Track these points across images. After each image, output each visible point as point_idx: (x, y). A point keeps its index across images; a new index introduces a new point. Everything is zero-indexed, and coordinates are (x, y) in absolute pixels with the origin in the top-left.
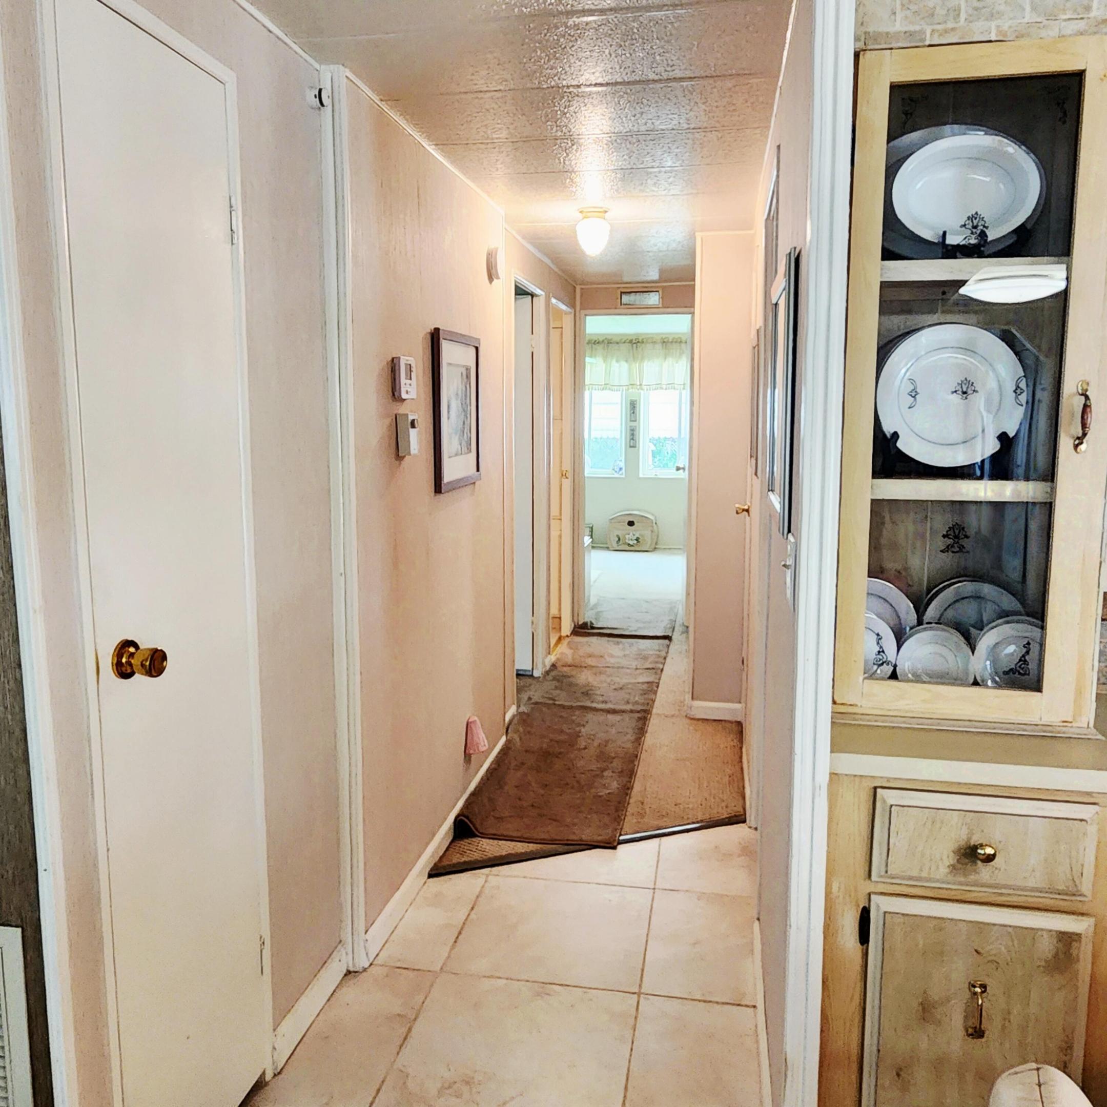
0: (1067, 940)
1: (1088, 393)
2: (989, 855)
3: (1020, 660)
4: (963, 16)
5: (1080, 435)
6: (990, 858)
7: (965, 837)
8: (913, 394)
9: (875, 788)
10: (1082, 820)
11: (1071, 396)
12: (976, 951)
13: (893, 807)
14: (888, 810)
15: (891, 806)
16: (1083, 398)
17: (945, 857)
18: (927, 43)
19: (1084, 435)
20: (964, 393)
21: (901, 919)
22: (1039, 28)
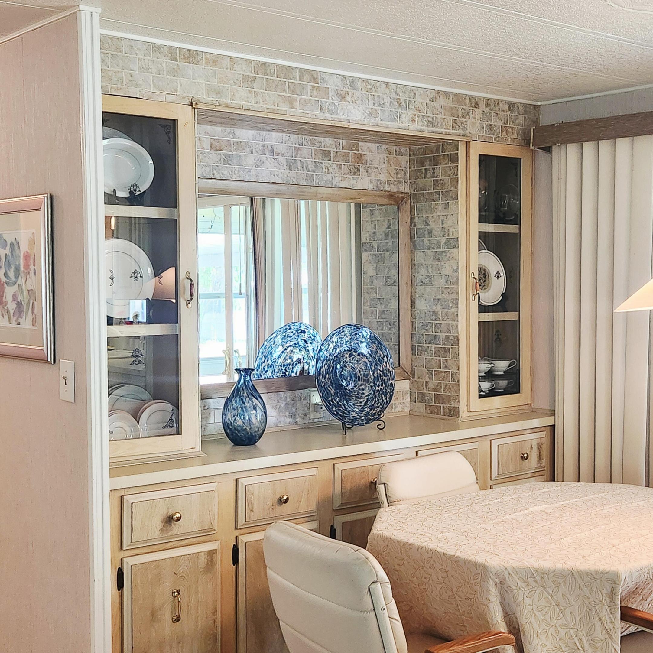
0: (211, 553)
1: (191, 278)
2: (178, 517)
3: (170, 420)
4: (125, 83)
5: (189, 299)
6: (178, 519)
7: (166, 512)
8: (112, 278)
9: (122, 497)
10: (212, 491)
11: (183, 280)
12: (174, 573)
13: (133, 504)
14: (131, 505)
15: (132, 504)
16: (189, 281)
17: (157, 525)
18: (109, 93)
19: (192, 299)
20: (136, 277)
21: (140, 566)
22: (157, 95)
